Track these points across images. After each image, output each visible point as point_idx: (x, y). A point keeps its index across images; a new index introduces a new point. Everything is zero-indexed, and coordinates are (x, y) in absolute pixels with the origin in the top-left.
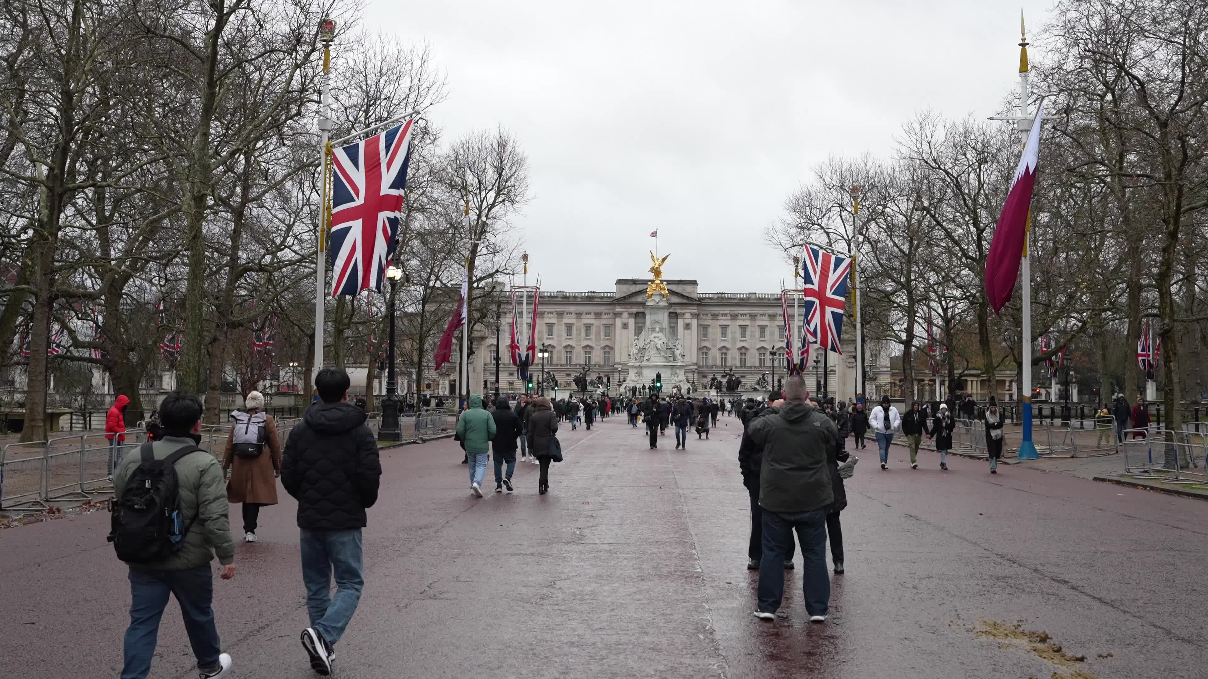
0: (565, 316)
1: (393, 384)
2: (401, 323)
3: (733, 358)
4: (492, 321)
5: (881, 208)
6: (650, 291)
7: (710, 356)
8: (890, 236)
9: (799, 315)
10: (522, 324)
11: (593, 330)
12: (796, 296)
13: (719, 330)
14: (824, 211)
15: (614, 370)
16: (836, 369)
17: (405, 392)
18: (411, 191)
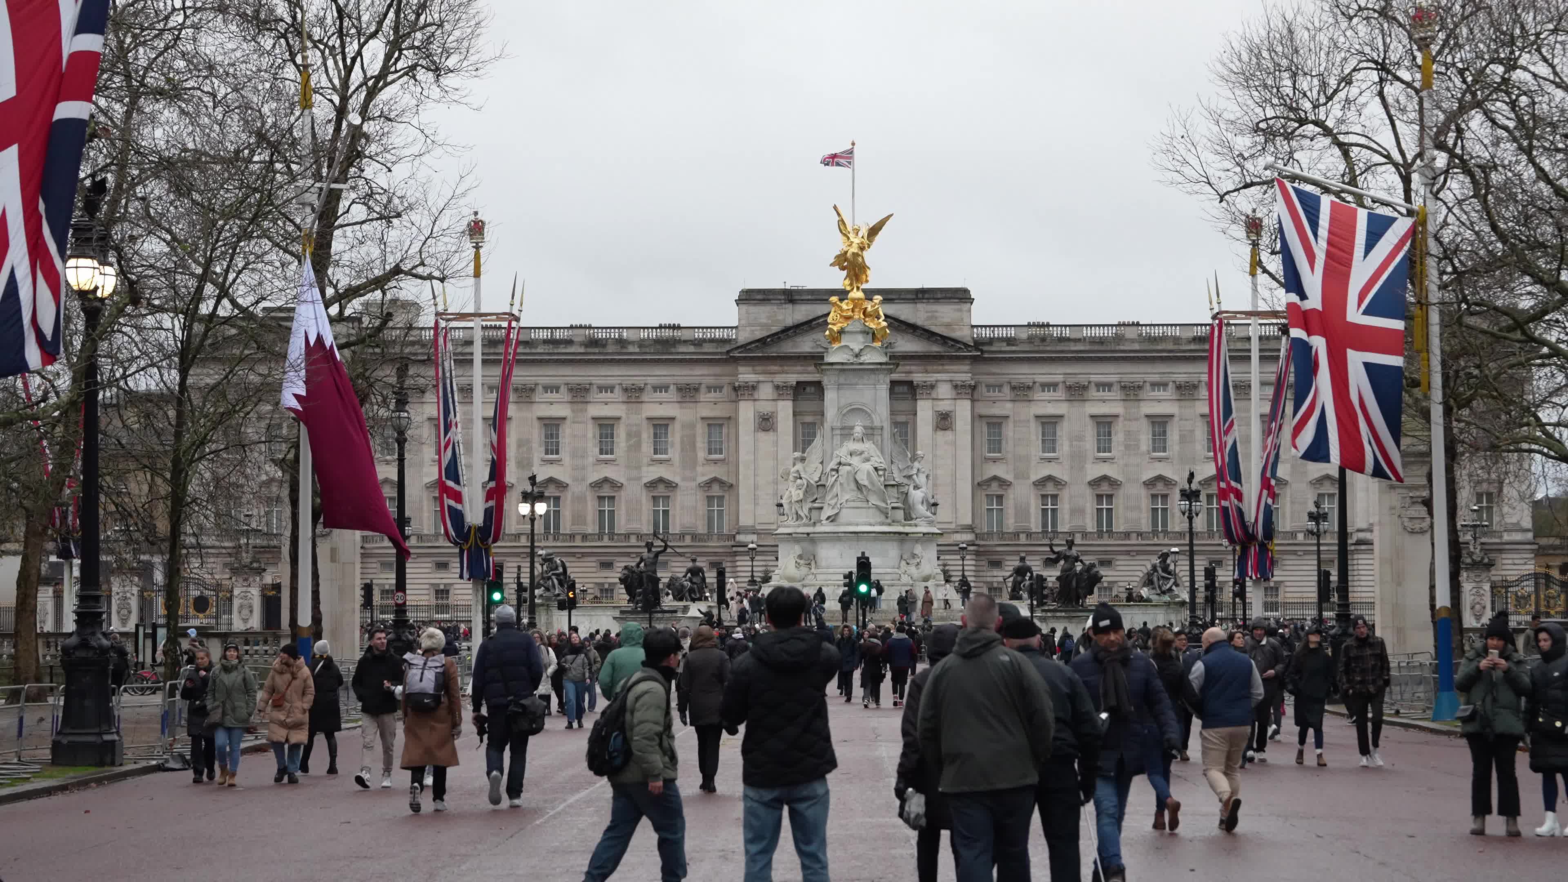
0: (595, 395)
1: (97, 599)
2: (117, 423)
3: (1078, 511)
4: (383, 413)
5: (1500, 69)
6: (835, 322)
7: (1009, 504)
8: (1528, 151)
9: (1263, 384)
10: (469, 422)
11: (675, 435)
12: (1255, 329)
13: (1034, 432)
14: (1333, 82)
15: (737, 550)
16: (1374, 536)
17: (134, 620)
18: (138, 43)
